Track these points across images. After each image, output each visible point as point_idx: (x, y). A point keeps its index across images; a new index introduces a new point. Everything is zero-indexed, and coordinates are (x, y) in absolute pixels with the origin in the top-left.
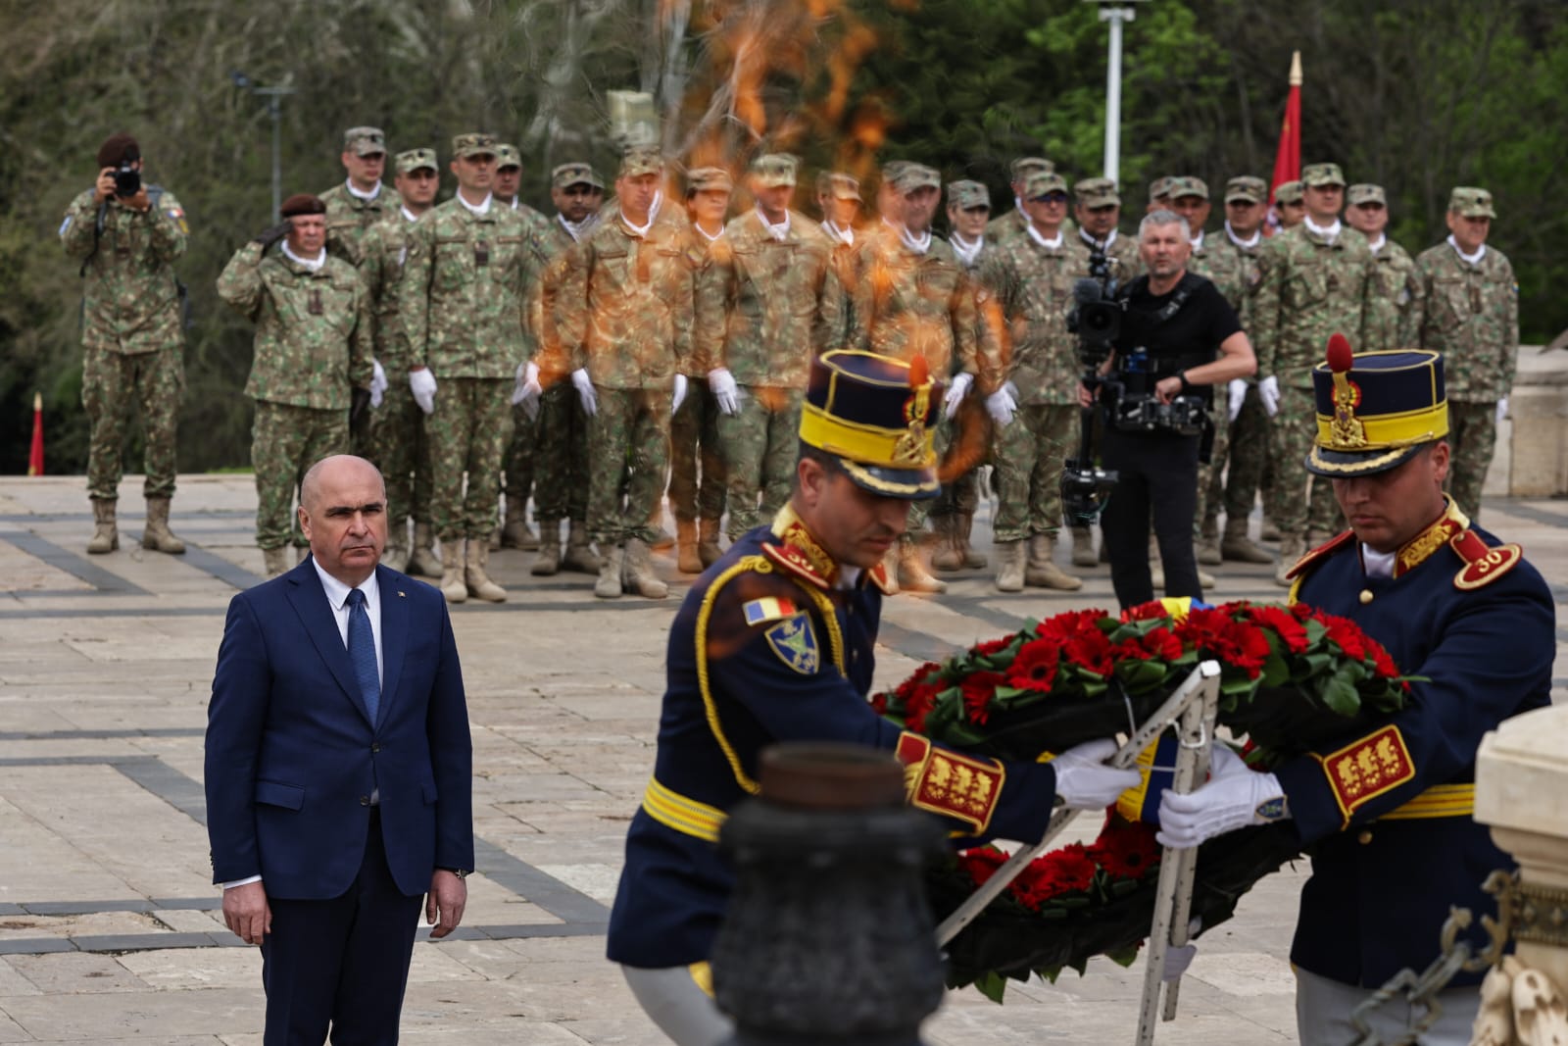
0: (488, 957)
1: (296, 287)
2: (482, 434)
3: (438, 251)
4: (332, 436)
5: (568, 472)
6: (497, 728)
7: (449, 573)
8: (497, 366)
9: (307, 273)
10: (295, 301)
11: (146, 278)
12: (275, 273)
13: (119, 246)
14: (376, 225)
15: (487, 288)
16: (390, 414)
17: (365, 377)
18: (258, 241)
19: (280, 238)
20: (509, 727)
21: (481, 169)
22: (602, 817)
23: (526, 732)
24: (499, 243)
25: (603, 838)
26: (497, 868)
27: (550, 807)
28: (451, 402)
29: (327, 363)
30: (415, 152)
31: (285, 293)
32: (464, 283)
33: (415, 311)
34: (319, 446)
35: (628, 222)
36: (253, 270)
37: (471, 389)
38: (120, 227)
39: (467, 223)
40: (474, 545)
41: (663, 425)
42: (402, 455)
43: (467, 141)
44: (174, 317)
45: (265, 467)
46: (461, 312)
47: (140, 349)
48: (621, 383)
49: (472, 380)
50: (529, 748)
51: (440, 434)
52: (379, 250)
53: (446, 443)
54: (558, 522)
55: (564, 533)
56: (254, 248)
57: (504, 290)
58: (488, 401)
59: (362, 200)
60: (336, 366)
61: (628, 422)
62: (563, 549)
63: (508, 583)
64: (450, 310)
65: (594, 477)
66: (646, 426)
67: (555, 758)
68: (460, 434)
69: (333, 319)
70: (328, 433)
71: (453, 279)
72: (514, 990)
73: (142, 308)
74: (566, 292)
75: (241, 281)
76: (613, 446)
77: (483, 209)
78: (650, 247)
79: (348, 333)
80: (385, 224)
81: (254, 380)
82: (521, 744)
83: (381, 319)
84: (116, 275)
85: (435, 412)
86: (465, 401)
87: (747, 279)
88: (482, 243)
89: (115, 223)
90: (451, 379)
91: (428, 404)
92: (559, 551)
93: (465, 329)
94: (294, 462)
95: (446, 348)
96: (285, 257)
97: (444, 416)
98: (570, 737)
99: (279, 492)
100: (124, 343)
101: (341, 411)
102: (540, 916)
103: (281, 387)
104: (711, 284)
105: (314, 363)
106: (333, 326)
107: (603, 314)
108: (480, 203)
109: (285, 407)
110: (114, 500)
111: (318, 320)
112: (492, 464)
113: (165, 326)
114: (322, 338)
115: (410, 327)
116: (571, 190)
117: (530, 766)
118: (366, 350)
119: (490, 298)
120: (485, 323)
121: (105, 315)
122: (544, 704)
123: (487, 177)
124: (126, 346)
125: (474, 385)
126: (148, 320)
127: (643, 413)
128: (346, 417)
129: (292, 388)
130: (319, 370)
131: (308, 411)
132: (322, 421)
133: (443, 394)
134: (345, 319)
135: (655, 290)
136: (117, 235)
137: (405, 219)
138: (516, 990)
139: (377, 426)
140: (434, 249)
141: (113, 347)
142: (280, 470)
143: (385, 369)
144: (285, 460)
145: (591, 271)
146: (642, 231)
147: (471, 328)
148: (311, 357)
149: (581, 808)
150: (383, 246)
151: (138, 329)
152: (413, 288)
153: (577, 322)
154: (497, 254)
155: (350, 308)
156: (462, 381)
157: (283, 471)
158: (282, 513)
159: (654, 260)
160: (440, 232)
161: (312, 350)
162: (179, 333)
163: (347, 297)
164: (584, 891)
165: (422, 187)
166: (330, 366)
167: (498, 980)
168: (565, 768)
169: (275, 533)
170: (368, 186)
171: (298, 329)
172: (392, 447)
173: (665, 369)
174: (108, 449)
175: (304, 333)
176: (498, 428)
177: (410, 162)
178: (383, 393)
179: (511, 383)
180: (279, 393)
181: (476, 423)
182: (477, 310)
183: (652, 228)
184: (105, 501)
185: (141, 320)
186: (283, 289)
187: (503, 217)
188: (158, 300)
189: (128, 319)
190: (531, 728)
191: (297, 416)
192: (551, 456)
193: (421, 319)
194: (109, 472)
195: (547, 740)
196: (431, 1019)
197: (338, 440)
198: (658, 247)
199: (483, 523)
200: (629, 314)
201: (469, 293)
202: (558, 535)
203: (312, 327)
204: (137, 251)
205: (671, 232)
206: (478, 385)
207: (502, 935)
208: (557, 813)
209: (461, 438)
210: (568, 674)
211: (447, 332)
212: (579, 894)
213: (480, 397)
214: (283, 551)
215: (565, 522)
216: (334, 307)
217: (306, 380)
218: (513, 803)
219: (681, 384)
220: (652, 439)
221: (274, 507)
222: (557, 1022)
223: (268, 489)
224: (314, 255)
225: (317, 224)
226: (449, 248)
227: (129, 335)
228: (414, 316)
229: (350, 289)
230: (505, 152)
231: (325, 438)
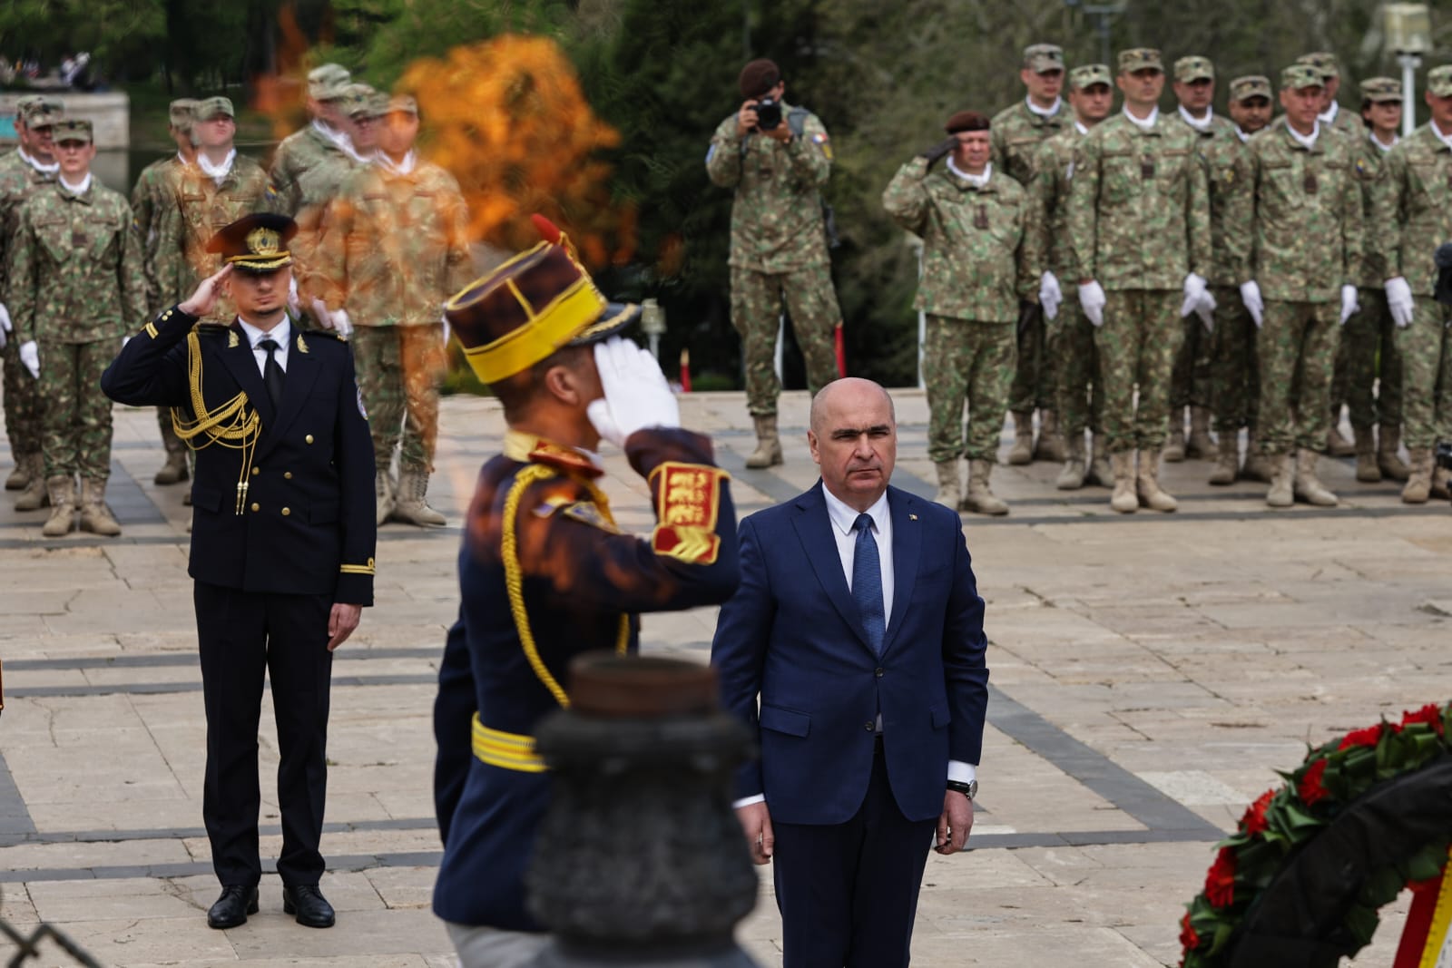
0: (1062, 863)
1: (962, 203)
2: (1151, 345)
3: (1105, 165)
4: (1000, 349)
5: (1246, 383)
6: (1133, 636)
7: (1120, 483)
8: (1165, 278)
9: (973, 189)
10: (962, 215)
11: (789, 198)
12: (941, 189)
13: (762, 166)
14: (1051, 140)
15: (1153, 200)
16: (1065, 327)
17: (1032, 290)
18: (924, 156)
19: (945, 154)
20: (1145, 636)
21: (1147, 83)
22: (1214, 725)
23: (1160, 641)
24: (1165, 155)
25: (1209, 745)
26: (1095, 775)
27: (1166, 715)
28: (1120, 314)
29: (993, 276)
30: (1090, 68)
31: (951, 209)
32: (1131, 196)
33: (1083, 225)
34: (987, 359)
35: (1293, 132)
36: (918, 184)
37: (1139, 301)
38: (763, 148)
39: (1134, 137)
40: (1146, 455)
41: (1332, 336)
42: (1078, 367)
43: (1132, 56)
44: (818, 237)
45: (935, 381)
46: (1128, 224)
47: (783, 268)
48: (1286, 294)
49: (1140, 292)
50: (1160, 656)
51: (1109, 346)
52: (1053, 164)
53: (1115, 354)
54: (1236, 432)
55: (1243, 444)
56: (920, 162)
57: (1171, 202)
58: (1156, 313)
59: (1041, 117)
60: (1003, 280)
61: (1295, 333)
62: (1242, 458)
63: (1184, 492)
64: (1118, 223)
65: (1264, 388)
66: (1314, 336)
67: (1184, 666)
68: (1129, 345)
69: (999, 233)
70: (996, 346)
71: (1120, 192)
72: (1079, 897)
73: (784, 228)
74: (1234, 203)
75: (905, 194)
76: (1280, 356)
77: (1149, 122)
78: (1317, 159)
79: (1014, 246)
80: (1059, 139)
81: (922, 294)
82: (1153, 652)
83: (1056, 233)
84: (759, 195)
85: (1105, 325)
86: (1133, 313)
87: (1421, 190)
88: (1148, 156)
89: (759, 145)
90: (1119, 291)
91: (1097, 317)
92: (1237, 461)
93: (1132, 241)
94: (964, 375)
95: (1115, 260)
96: (951, 173)
97: (1113, 328)
98: (1203, 646)
99: (949, 405)
100: (767, 263)
101: (1009, 323)
102: (1126, 822)
103: (948, 301)
104: (1387, 197)
105: (981, 276)
106: (1001, 240)
107: (1270, 226)
108: (1145, 117)
109: (953, 321)
110: (774, 415)
111: (984, 235)
112: (1162, 375)
113: (808, 247)
114: (988, 252)
115: (1078, 241)
116: (1248, 103)
117: (1156, 674)
118: (1032, 263)
119: (1156, 210)
120: (1152, 235)
121: (749, 235)
122: (1187, 612)
123: (1153, 90)
124: (768, 266)
125: (1142, 297)
126: (791, 240)
127: (1311, 324)
128: (1013, 330)
129: (959, 302)
130: (985, 284)
131: (975, 324)
132: (990, 334)
133: (1111, 306)
134: (1011, 233)
135: (1323, 201)
136: (762, 157)
137: (1078, 133)
138: (1080, 895)
139: (1053, 338)
140: (1100, 163)
141: (755, 266)
142: (949, 384)
143: (1060, 282)
144: (955, 374)
145: (1258, 182)
146: (1308, 141)
147: (1138, 240)
148: (977, 271)
149: (1196, 715)
150: (1057, 160)
151: (781, 249)
152: (1080, 202)
153: (1244, 235)
154: (1164, 167)
155: (1016, 222)
156: (1131, 293)
157: (953, 385)
158: (953, 426)
159: (1321, 172)
160: (1107, 146)
161: (978, 264)
162: (822, 253)
163: (1012, 211)
164: (1176, 797)
165: (1097, 103)
166: (997, 279)
167: (1065, 886)
168: (1191, 676)
169: (946, 446)
170: (1047, 102)
171: (965, 243)
172: (1067, 359)
173: (1330, 279)
174: (761, 366)
175: (970, 248)
176: (1166, 339)
177: (1085, 78)
178: (1059, 305)
179: (1180, 295)
180: (947, 307)
181: (1144, 335)
182: (1144, 222)
183: (1319, 138)
184: (765, 416)
185: (783, 239)
186: (949, 205)
187: (1170, 130)
188: (800, 220)
189: (770, 238)
190: (1167, 636)
191: (965, 330)
192: (1229, 367)
193: (1089, 232)
194: (765, 389)
195: (1178, 647)
196: (988, 924)
197: (1006, 352)
198: (1325, 158)
199: (1153, 434)
200: (1297, 226)
201: (1136, 206)
202: (1236, 445)
203: (978, 242)
204: (779, 171)
205: (1339, 143)
206: (1147, 297)
207: (1081, 840)
208: (1170, 720)
209: (1131, 350)
210: (1219, 583)
211: (1115, 244)
212: (1170, 800)
213: (1148, 309)
214: (954, 463)
215: (1244, 432)
216: (1000, 222)
217: (972, 294)
218: (1129, 710)
219: (1350, 294)
220: (1321, 350)
221: (944, 421)
222: (1112, 927)
223: (938, 403)
224: (979, 170)
225: (981, 140)
226: (1115, 161)
227: (771, 255)
228: (1082, 229)
229: (1015, 203)
230: (1197, 65)
231: (993, 351)
